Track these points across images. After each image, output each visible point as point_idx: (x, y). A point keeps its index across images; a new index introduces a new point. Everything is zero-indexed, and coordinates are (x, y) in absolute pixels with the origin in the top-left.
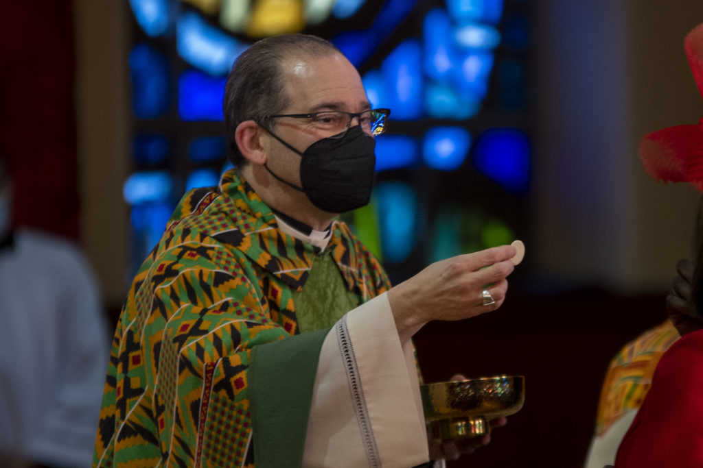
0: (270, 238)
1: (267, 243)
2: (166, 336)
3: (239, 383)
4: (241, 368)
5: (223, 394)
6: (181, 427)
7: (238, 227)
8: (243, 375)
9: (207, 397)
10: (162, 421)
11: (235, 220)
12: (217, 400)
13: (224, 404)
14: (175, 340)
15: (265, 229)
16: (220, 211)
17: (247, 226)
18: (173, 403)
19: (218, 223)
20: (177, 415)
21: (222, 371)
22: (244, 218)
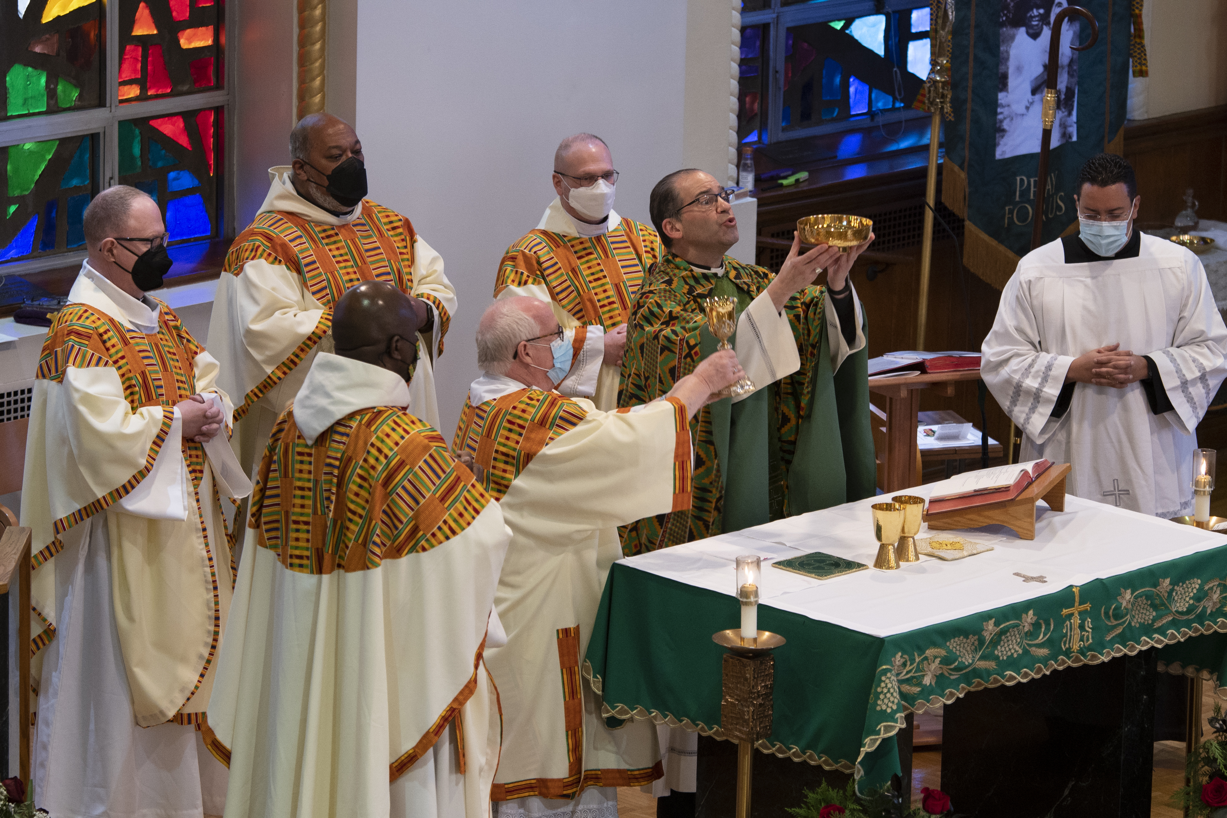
0: (688, 277)
1: (687, 280)
2: (647, 339)
3: (696, 353)
4: (696, 345)
5: (689, 360)
6: (663, 384)
7: (670, 277)
8: (697, 349)
9: (679, 363)
10: (649, 384)
11: (668, 274)
12: (686, 364)
13: (690, 365)
14: (654, 339)
15: (684, 273)
16: (660, 271)
17: (675, 275)
18: (656, 373)
19: (659, 278)
20: (660, 378)
21: (687, 348)
22: (672, 271)
